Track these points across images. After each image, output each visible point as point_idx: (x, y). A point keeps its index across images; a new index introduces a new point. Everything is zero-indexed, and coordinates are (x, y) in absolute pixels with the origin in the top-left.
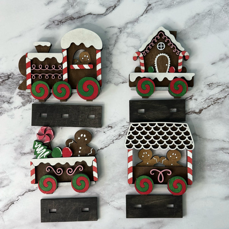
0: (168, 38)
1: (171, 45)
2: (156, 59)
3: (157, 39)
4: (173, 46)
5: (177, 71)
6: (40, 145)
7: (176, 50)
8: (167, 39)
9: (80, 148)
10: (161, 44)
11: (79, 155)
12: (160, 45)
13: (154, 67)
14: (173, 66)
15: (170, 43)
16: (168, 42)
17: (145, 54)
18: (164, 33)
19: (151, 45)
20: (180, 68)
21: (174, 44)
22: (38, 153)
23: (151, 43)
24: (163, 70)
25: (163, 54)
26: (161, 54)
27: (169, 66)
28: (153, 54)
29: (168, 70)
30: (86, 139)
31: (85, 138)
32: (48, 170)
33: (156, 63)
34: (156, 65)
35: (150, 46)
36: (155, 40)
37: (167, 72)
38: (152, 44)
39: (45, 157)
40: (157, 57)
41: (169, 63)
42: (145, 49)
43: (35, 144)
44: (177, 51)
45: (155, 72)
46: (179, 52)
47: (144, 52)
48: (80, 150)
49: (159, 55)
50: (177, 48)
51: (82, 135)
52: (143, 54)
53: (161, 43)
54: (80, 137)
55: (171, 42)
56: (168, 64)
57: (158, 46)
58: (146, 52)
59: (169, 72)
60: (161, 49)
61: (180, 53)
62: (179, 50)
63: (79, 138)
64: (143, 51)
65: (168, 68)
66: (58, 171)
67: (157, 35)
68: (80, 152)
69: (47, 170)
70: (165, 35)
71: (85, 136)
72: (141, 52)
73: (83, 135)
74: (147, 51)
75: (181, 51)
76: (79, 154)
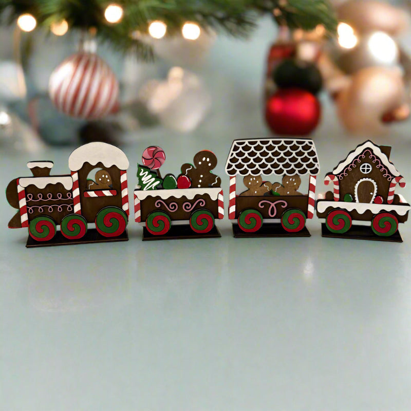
0: (378, 158)
1: (381, 167)
2: (357, 185)
3: (361, 158)
4: (383, 169)
5: (386, 202)
6: (147, 173)
7: (387, 174)
8: (376, 160)
9: (202, 176)
10: (366, 166)
11: (199, 186)
12: (364, 166)
13: (353, 196)
14: (381, 196)
15: (380, 165)
16: (377, 163)
17: (341, 178)
18: (372, 150)
19: (351, 167)
20: (390, 198)
21: (386, 167)
22: (144, 183)
23: (351, 163)
24: (365, 199)
25: (367, 179)
26: (364, 179)
27: (375, 195)
28: (353, 176)
29: (372, 200)
30: (210, 165)
31: (209, 162)
32: (158, 205)
33: (356, 190)
34: (356, 193)
35: (349, 168)
36: (358, 159)
37: (371, 202)
38: (353, 164)
39: (153, 188)
40: (359, 182)
41: (375, 192)
42: (343, 171)
43: (139, 172)
44: (388, 176)
45: (354, 201)
46: (391, 177)
47: (340, 176)
48: (201, 179)
49: (361, 180)
50: (389, 173)
51: (204, 159)
52: (338, 177)
53: (366, 164)
54: (202, 161)
55: (382, 163)
56: (373, 193)
57: (361, 168)
58: (343, 175)
59: (373, 203)
60: (365, 173)
61: (392, 179)
62: (392, 175)
63: (200, 163)
64: (339, 174)
65: (374, 197)
66: (172, 206)
67: (361, 154)
68: (200, 181)
69: (156, 205)
70: (373, 154)
71: (208, 160)
72: (336, 175)
73: (206, 159)
74: (344, 173)
75: (395, 177)
76: (200, 184)
